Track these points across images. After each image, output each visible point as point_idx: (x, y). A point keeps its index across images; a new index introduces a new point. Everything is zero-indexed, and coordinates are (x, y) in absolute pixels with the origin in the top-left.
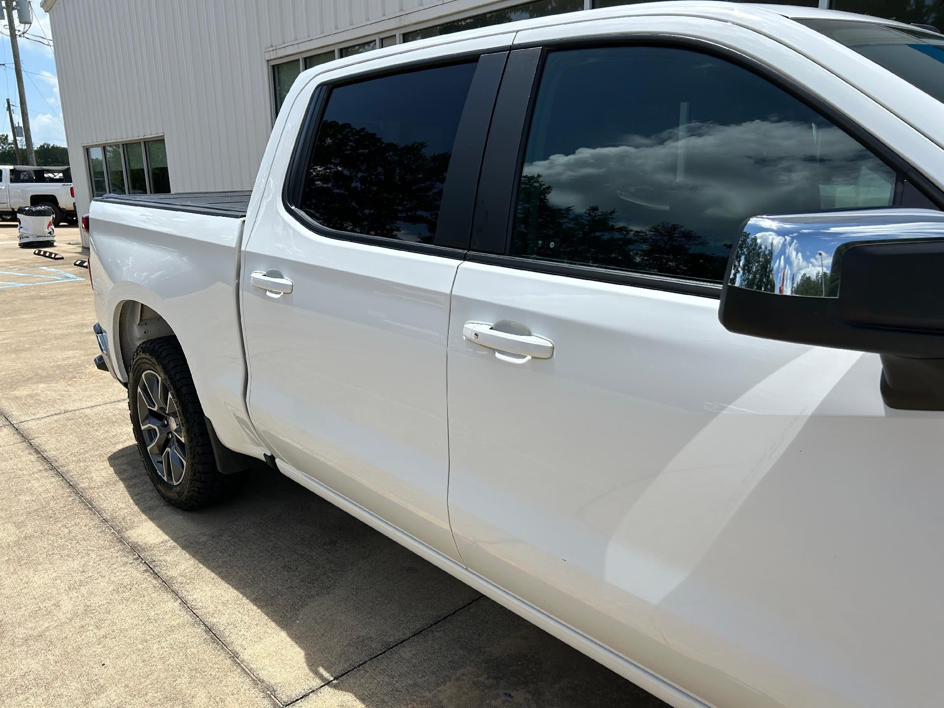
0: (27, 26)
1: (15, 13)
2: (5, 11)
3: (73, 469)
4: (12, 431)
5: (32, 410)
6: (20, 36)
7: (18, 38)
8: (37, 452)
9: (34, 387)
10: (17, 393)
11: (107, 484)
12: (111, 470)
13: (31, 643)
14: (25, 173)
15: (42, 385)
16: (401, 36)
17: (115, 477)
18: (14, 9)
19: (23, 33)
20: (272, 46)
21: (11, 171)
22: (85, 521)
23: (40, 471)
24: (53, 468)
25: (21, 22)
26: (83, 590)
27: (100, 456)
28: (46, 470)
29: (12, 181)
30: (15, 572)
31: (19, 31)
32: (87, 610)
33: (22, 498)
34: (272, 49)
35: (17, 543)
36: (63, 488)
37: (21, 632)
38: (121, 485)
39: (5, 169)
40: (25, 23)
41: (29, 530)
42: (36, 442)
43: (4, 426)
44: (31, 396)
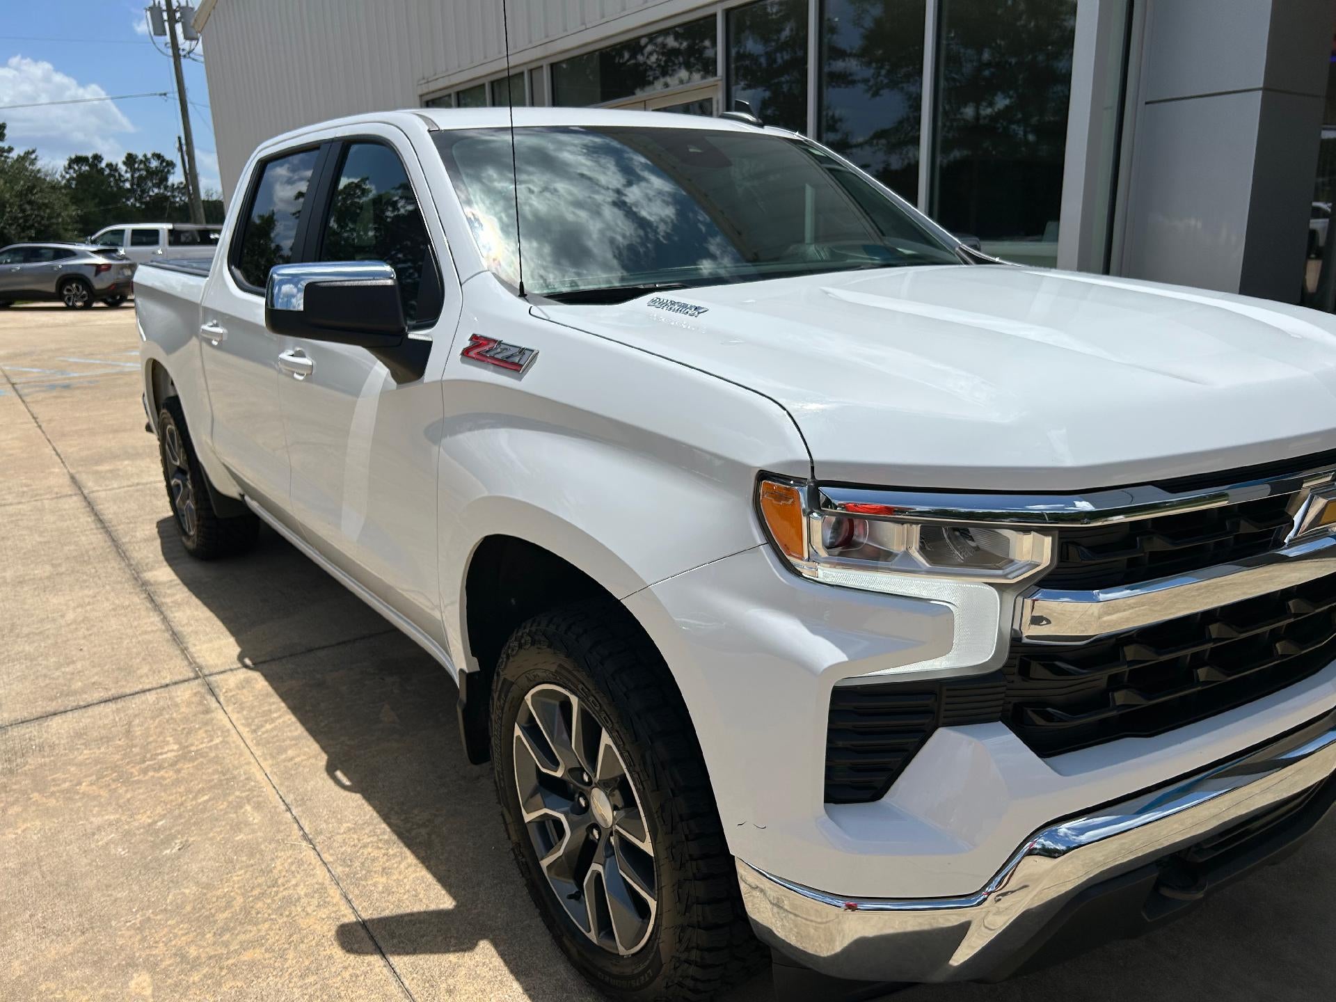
0: (194, 42)
1: (179, 28)
2: (167, 25)
3: (121, 530)
4: (81, 498)
5: (107, 482)
6: (185, 56)
7: (183, 60)
8: (96, 515)
9: (119, 463)
10: (100, 468)
11: (146, 540)
12: (156, 530)
13: (31, 636)
14: (187, 234)
15: (126, 462)
16: (549, 67)
17: (157, 535)
18: (177, 22)
19: (189, 53)
20: (424, 78)
21: (170, 231)
22: (114, 564)
23: (92, 529)
24: (104, 527)
25: (186, 38)
26: (88, 608)
27: (152, 519)
28: (97, 529)
29: (171, 243)
30: (39, 595)
31: (183, 50)
32: (85, 619)
33: (66, 548)
34: (423, 81)
35: (49, 578)
36: (105, 542)
37: (26, 630)
38: (158, 542)
39: (163, 229)
40: (192, 39)
41: (63, 569)
42: (98, 508)
43: (75, 495)
44: (111, 471)
